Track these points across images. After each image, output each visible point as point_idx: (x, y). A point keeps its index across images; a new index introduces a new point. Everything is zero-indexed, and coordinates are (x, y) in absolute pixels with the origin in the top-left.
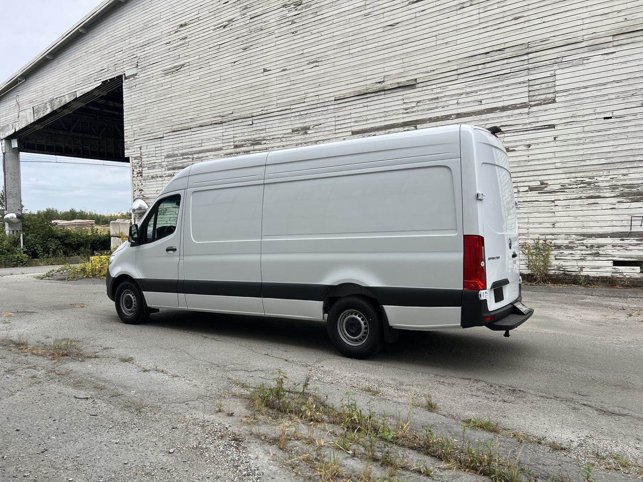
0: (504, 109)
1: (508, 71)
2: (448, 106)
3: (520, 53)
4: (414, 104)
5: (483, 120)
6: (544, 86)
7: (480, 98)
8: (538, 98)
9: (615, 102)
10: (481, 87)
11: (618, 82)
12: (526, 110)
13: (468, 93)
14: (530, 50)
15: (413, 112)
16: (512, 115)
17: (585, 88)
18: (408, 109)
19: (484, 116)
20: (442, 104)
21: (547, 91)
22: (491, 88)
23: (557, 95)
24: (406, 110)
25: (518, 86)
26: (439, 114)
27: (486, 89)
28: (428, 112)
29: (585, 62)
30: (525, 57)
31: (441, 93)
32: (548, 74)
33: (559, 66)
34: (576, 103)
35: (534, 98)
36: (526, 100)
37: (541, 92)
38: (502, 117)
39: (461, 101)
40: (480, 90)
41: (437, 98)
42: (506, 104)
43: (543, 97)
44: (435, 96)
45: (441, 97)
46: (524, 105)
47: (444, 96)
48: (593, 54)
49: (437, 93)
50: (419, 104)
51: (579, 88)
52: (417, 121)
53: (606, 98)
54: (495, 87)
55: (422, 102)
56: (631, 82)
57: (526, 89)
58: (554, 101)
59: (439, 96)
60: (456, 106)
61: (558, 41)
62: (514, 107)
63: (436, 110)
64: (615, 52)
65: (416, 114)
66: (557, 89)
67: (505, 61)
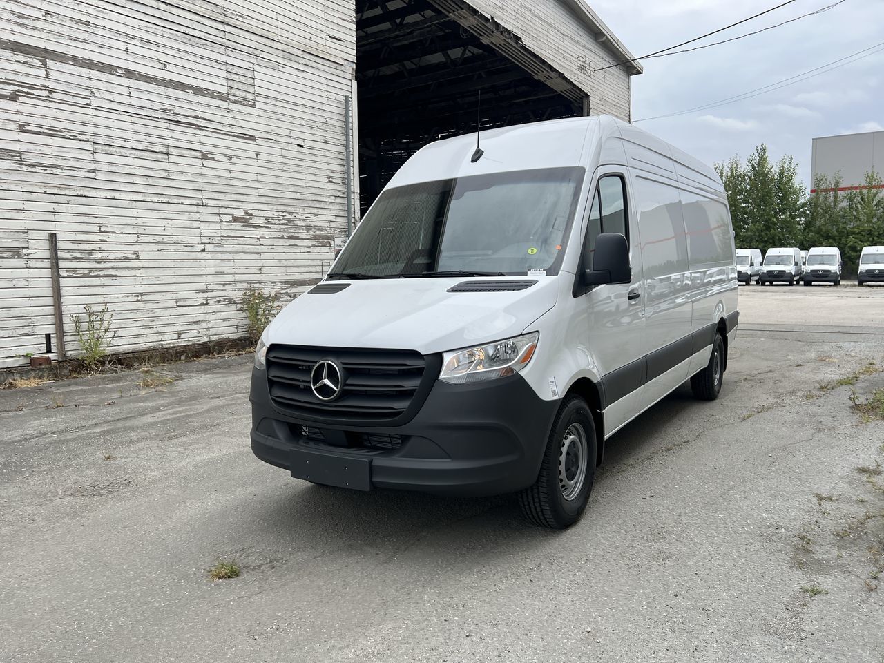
0: (198, 91)
1: (201, 35)
2: (109, 48)
3: (214, 16)
4: (39, 14)
5: (170, 97)
6: (243, 79)
7: (163, 58)
8: (238, 93)
9: (304, 129)
10: (164, 41)
11: (308, 107)
12: (225, 104)
13: (143, 41)
14: (226, 20)
15: (35, 29)
16: (209, 106)
17: (282, 101)
18: (23, 18)
19: (171, 92)
20: (100, 40)
21: (246, 88)
22: (179, 50)
23: (257, 98)
24: (19, 17)
25: (214, 64)
26: (96, 58)
27: (171, 48)
28: (68, 42)
29: (281, 68)
30: (220, 26)
31: (96, 17)
32: (247, 65)
33: (257, 61)
34: (275, 116)
35: (233, 91)
36: (224, 90)
37: (241, 86)
38: (196, 103)
39: (131, 48)
40: (164, 46)
41: (88, 24)
42: (202, 85)
43: (243, 94)
44: (85, 18)
45: (96, 26)
46: (221, 97)
47: (103, 27)
48: (285, 62)
49: (86, 14)
50: (48, 18)
51: (276, 99)
52: (46, 51)
53: (298, 122)
54: (184, 51)
55: (57, 18)
56: (317, 112)
57: (224, 74)
58: (254, 106)
59: (92, 20)
60: (124, 55)
61: (253, 25)
62: (211, 94)
63: (87, 46)
64: (303, 71)
65: (43, 35)
66: (258, 90)
67: (197, 18)
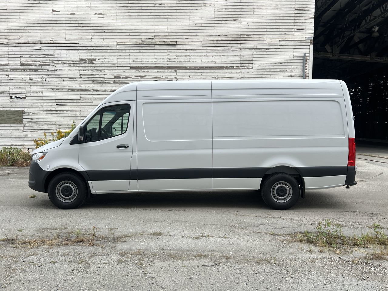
0: (227, 68)
1: (230, 48)
2: (196, 61)
3: (236, 39)
4: (175, 57)
5: (216, 73)
6: (248, 59)
7: (214, 60)
8: (245, 65)
9: (279, 73)
10: (215, 54)
11: (281, 63)
12: (239, 71)
13: (208, 56)
14: (241, 39)
15: (174, 61)
16: (232, 72)
17: (267, 64)
18: (171, 59)
19: (217, 71)
20: (193, 60)
21: (249, 62)
22: (221, 56)
23: (254, 65)
24: (169, 59)
25: (235, 57)
26: (191, 66)
27: (218, 56)
28: (183, 63)
29: (267, 51)
30: (239, 42)
31: (192, 53)
32: (250, 53)
33: (255, 51)
34: (262, 70)
35: (243, 65)
36: (239, 65)
37: (246, 62)
38: (226, 72)
39: (204, 60)
40: (215, 56)
41: (189, 56)
42: (229, 65)
43: (247, 65)
44: (188, 54)
45: (192, 56)
46: (238, 68)
47: (194, 55)
48: (270, 47)
49: (189, 53)
50: (178, 57)
51: (264, 64)
52: (176, 67)
53: (276, 70)
54: (223, 55)
55: (180, 56)
56: (286, 64)
57: (239, 59)
58: (252, 68)
59: (191, 54)
60: (201, 62)
61: (255, 37)
62: (233, 68)
63: (189, 63)
64: (280, 49)
65: (176, 63)
66: (254, 62)
67: (229, 42)
